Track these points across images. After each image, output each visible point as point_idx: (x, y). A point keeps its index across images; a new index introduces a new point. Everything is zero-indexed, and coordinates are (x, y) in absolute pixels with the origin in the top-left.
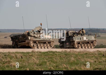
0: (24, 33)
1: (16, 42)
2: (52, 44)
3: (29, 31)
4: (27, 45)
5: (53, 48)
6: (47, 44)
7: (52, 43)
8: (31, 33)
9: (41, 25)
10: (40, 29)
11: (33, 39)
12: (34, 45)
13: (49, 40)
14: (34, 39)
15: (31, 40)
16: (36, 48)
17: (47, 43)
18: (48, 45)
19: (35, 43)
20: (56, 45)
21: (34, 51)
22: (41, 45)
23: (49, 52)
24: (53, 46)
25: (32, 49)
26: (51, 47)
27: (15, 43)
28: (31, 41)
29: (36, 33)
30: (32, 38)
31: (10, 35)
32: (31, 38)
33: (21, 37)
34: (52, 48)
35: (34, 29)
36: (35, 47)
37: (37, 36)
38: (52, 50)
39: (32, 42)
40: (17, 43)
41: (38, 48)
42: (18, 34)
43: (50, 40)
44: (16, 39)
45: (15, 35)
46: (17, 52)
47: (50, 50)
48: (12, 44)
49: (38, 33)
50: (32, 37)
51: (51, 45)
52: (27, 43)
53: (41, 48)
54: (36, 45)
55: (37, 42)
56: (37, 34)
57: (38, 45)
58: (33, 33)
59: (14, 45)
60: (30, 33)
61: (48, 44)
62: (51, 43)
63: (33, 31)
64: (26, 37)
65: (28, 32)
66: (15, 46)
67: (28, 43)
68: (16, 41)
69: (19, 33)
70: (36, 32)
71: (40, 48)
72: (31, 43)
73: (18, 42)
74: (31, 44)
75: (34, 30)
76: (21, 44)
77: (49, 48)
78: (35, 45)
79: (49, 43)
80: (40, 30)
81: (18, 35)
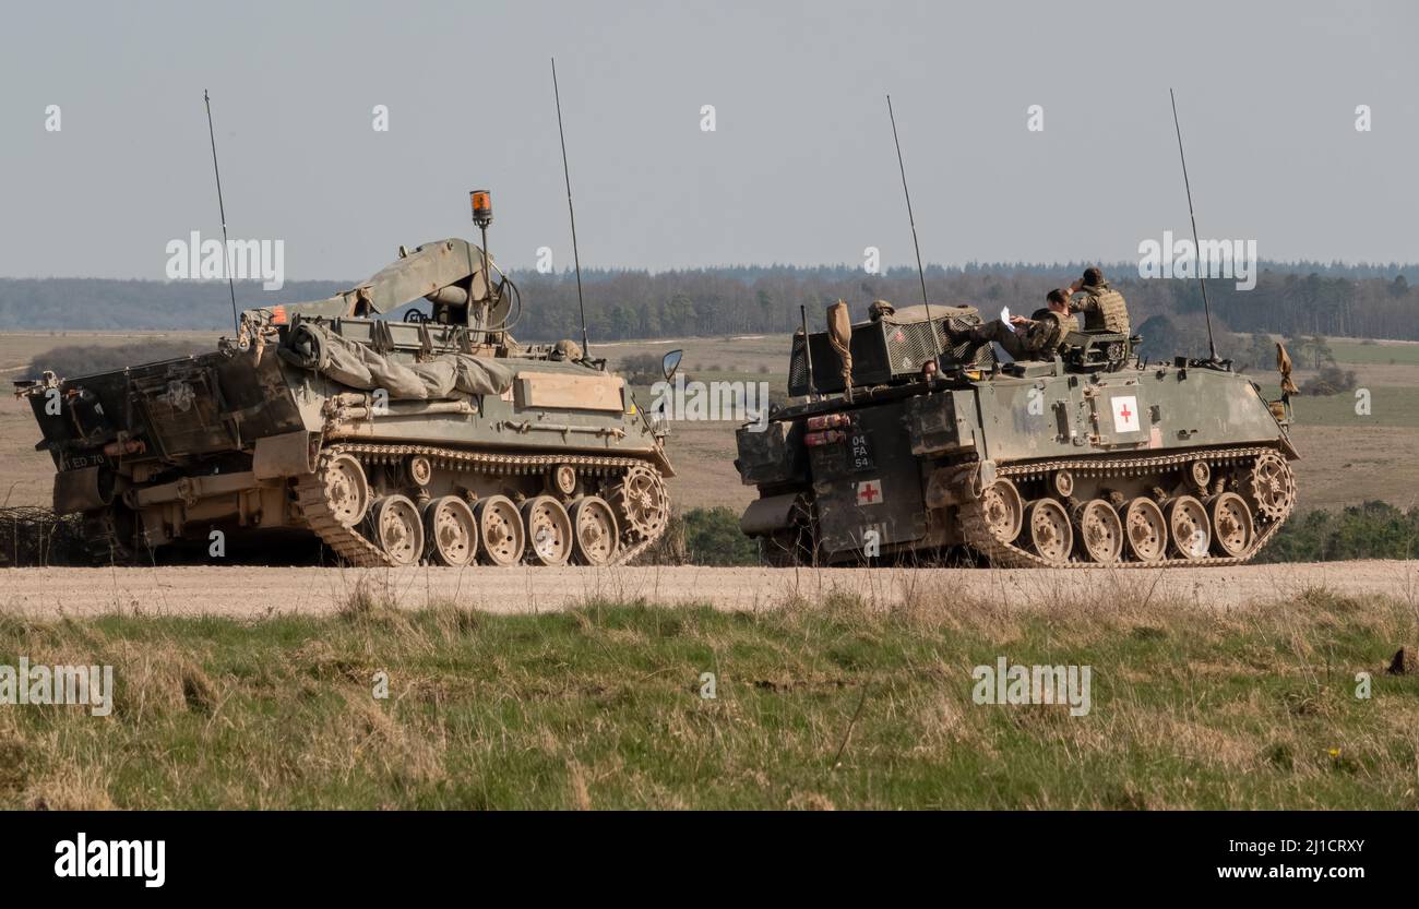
0: (223, 343)
1: (108, 472)
2: (647, 501)
3: (308, 309)
4: (272, 518)
5: (653, 557)
6: (561, 496)
7: (639, 483)
8: (328, 343)
9: (481, 215)
10: (465, 283)
11: (364, 430)
12: (376, 509)
13: (599, 444)
14: (381, 430)
15: (327, 444)
16: (407, 556)
17: (566, 481)
18: (586, 520)
19: (392, 487)
20: (693, 518)
21: (376, 600)
22: (478, 512)
23: (592, 613)
24: (653, 530)
25: (353, 573)
26: (629, 537)
27: (104, 489)
28: (338, 453)
29: (404, 335)
30: (348, 412)
31: (22, 369)
32: (329, 415)
33: (181, 396)
34: (641, 561)
35: (378, 278)
36: (393, 537)
37: (419, 387)
38: (647, 592)
39: (344, 465)
40: (128, 481)
41: (433, 557)
42: (139, 349)
43: (615, 445)
44: (113, 421)
45: (93, 371)
46: (128, 611)
47: (611, 594)
48: (48, 502)
49: (434, 331)
50: (347, 397)
51: (621, 516)
52: (275, 482)
53: (483, 558)
54: (402, 511)
55: (420, 473)
56: (417, 354)
57: (428, 516)
58: (358, 333)
59: (88, 514)
60: (309, 337)
61: (585, 501)
62: (626, 489)
63: (361, 307)
64: (256, 394)
65: (283, 329)
66: (96, 528)
67: (293, 481)
68: (111, 450)
69: (160, 336)
70: (412, 315)
71: (457, 554)
72: (334, 477)
73: (141, 475)
74: (338, 494)
75: (369, 296)
76: (180, 503)
77: (594, 551)
78: (389, 520)
79: (590, 482)
80: (458, 294)
81: (138, 372)
